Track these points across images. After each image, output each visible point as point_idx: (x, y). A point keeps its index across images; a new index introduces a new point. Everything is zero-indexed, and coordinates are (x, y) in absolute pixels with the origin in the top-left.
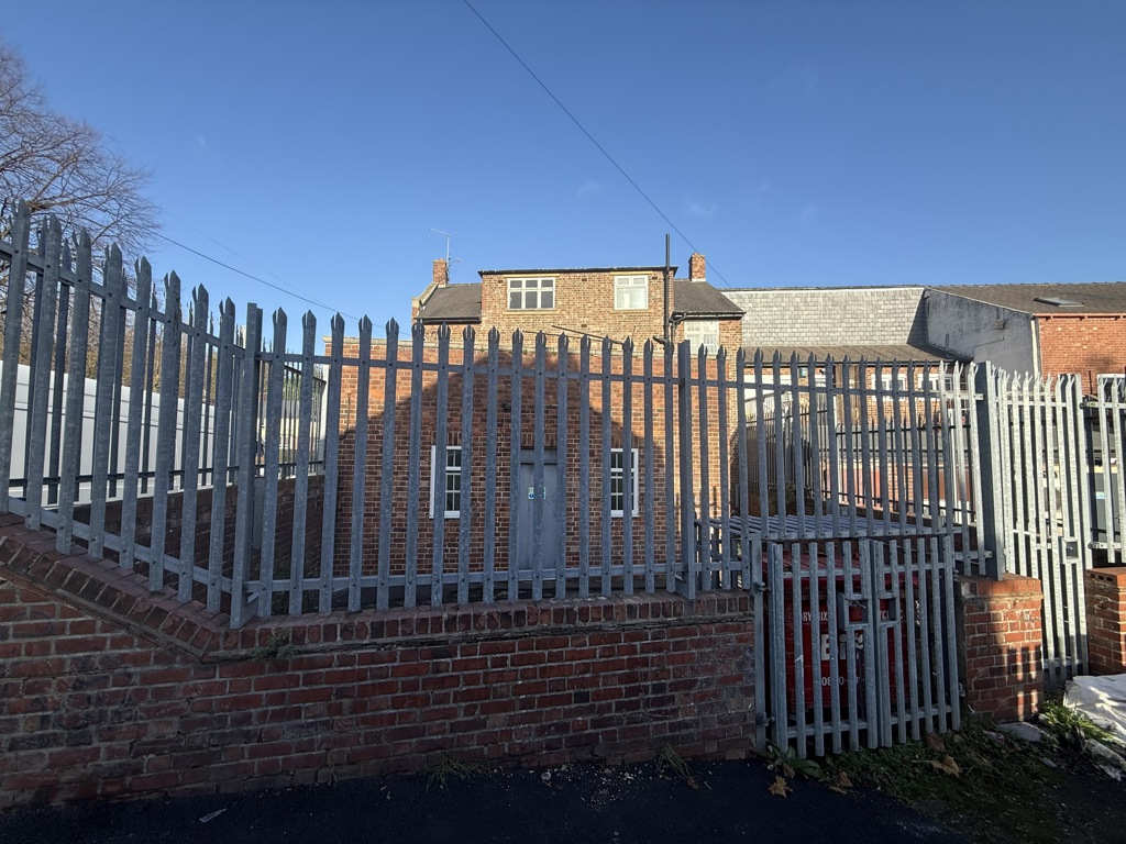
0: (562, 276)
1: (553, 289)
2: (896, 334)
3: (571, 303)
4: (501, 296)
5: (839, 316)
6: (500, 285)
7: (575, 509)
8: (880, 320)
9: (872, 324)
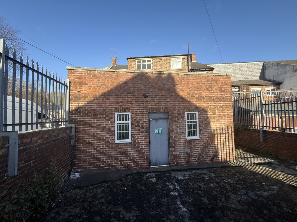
0: (154, 58)
1: (151, 63)
2: (256, 76)
3: (157, 67)
4: (134, 66)
5: (237, 72)
6: (134, 62)
7: (175, 137)
8: (250, 72)
9: (248, 74)
